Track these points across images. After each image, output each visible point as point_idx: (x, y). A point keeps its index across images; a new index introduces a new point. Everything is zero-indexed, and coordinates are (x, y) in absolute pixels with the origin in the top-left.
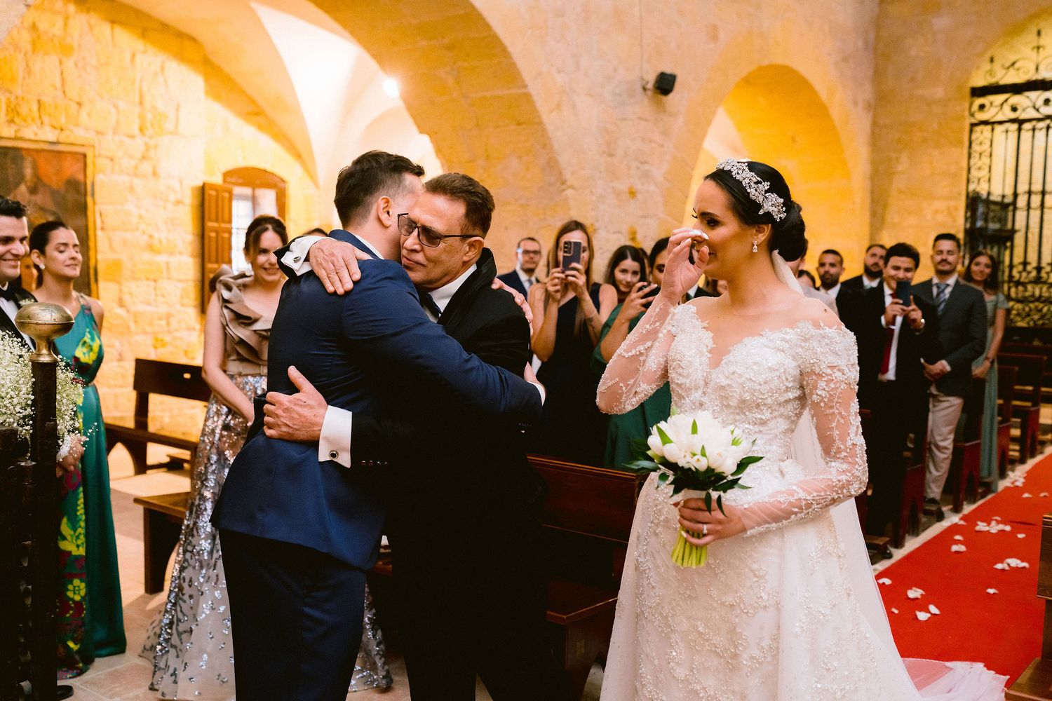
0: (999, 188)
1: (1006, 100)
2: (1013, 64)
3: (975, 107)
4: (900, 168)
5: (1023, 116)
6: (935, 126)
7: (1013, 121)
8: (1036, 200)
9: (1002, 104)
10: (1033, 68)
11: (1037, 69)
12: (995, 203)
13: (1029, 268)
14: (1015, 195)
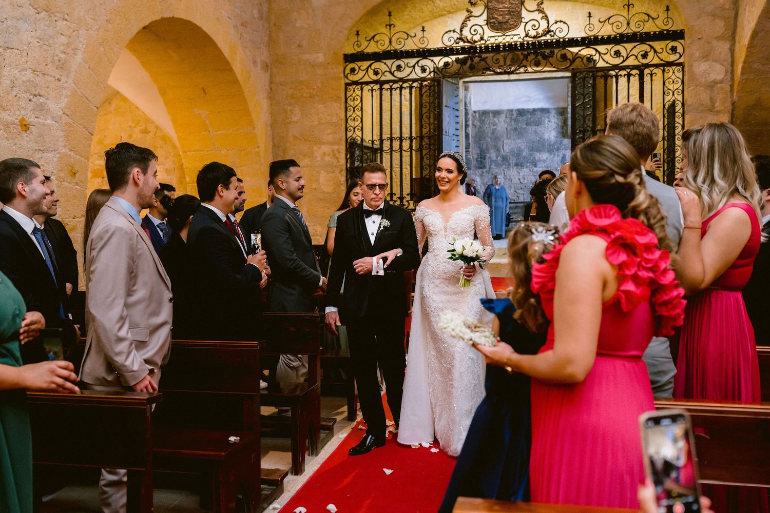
0: (369, 135)
1: (370, 65)
2: (373, 37)
3: (348, 71)
4: (295, 119)
5: (383, 78)
6: (319, 85)
7: (376, 82)
8: (396, 144)
9: (368, 68)
10: (387, 43)
11: (390, 42)
12: (367, 148)
13: (395, 198)
14: (381, 141)
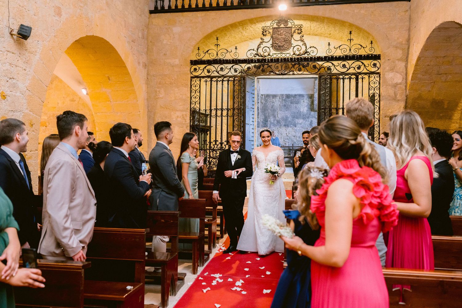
0: (203, 107)
1: (205, 67)
2: (208, 51)
3: (192, 70)
4: (161, 96)
5: (213, 75)
6: (176, 77)
7: (208, 77)
8: (219, 113)
9: (204, 69)
10: (215, 55)
11: (217, 55)
12: (202, 114)
13: (218, 143)
14: (211, 110)
